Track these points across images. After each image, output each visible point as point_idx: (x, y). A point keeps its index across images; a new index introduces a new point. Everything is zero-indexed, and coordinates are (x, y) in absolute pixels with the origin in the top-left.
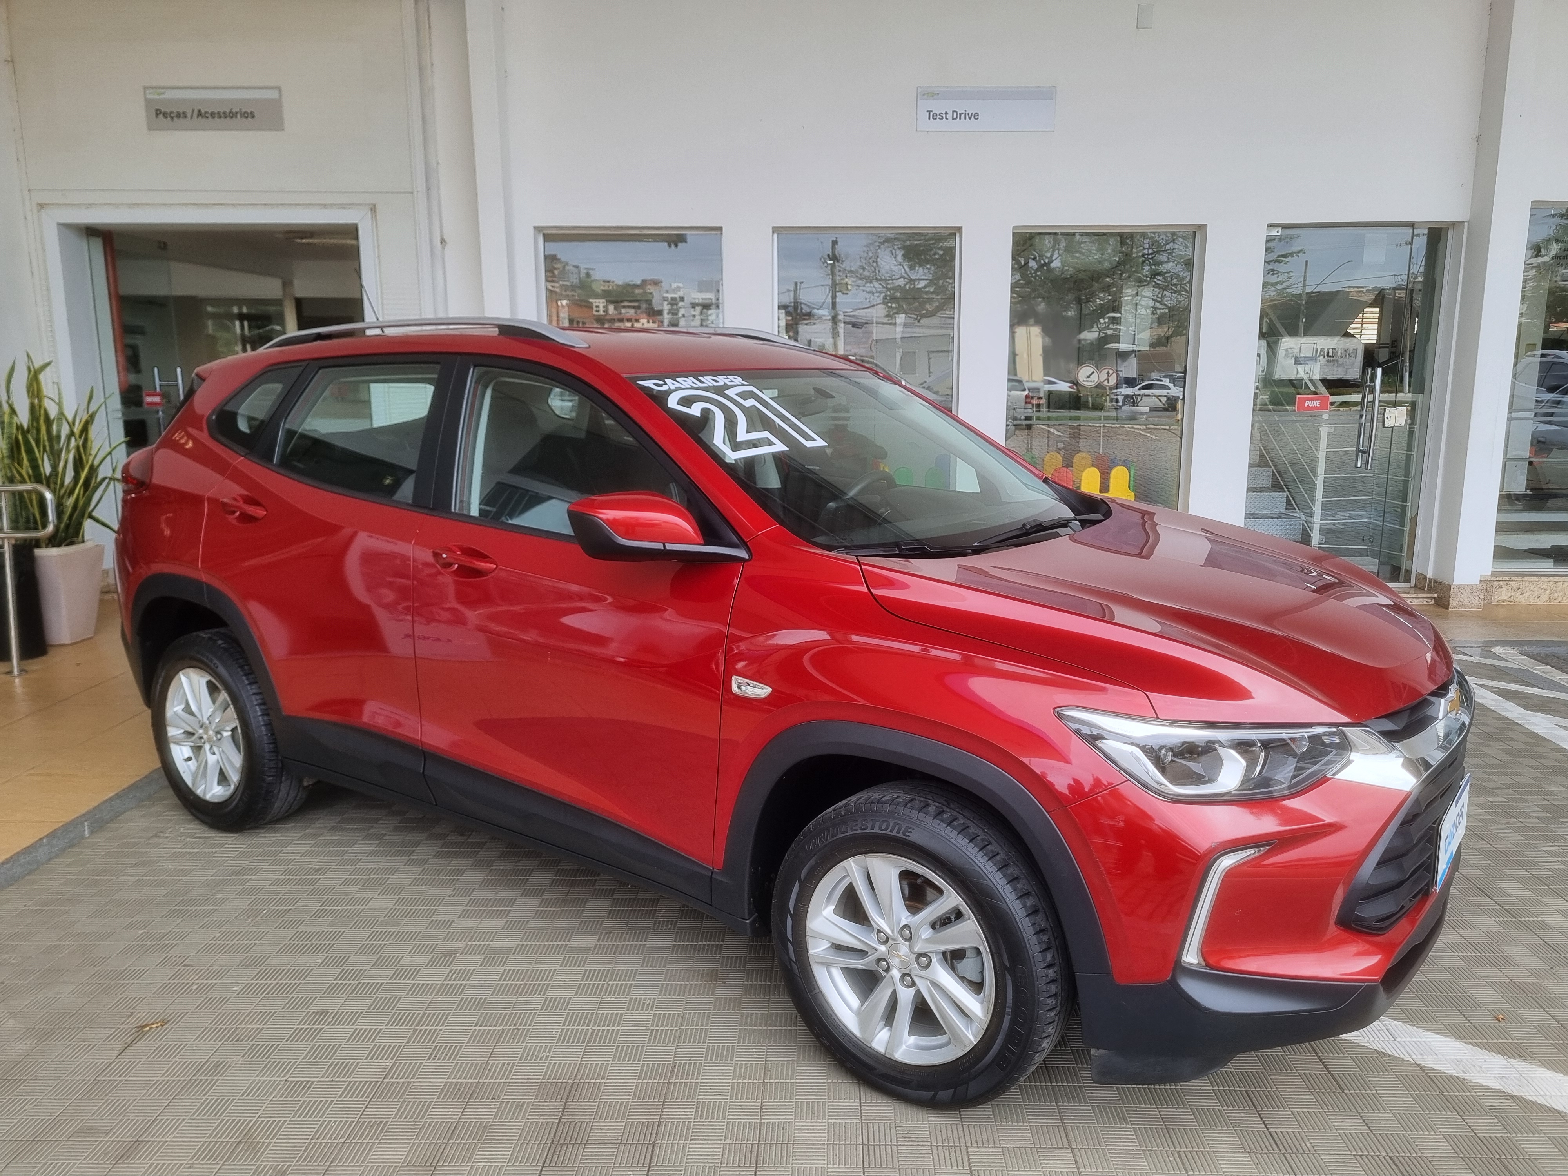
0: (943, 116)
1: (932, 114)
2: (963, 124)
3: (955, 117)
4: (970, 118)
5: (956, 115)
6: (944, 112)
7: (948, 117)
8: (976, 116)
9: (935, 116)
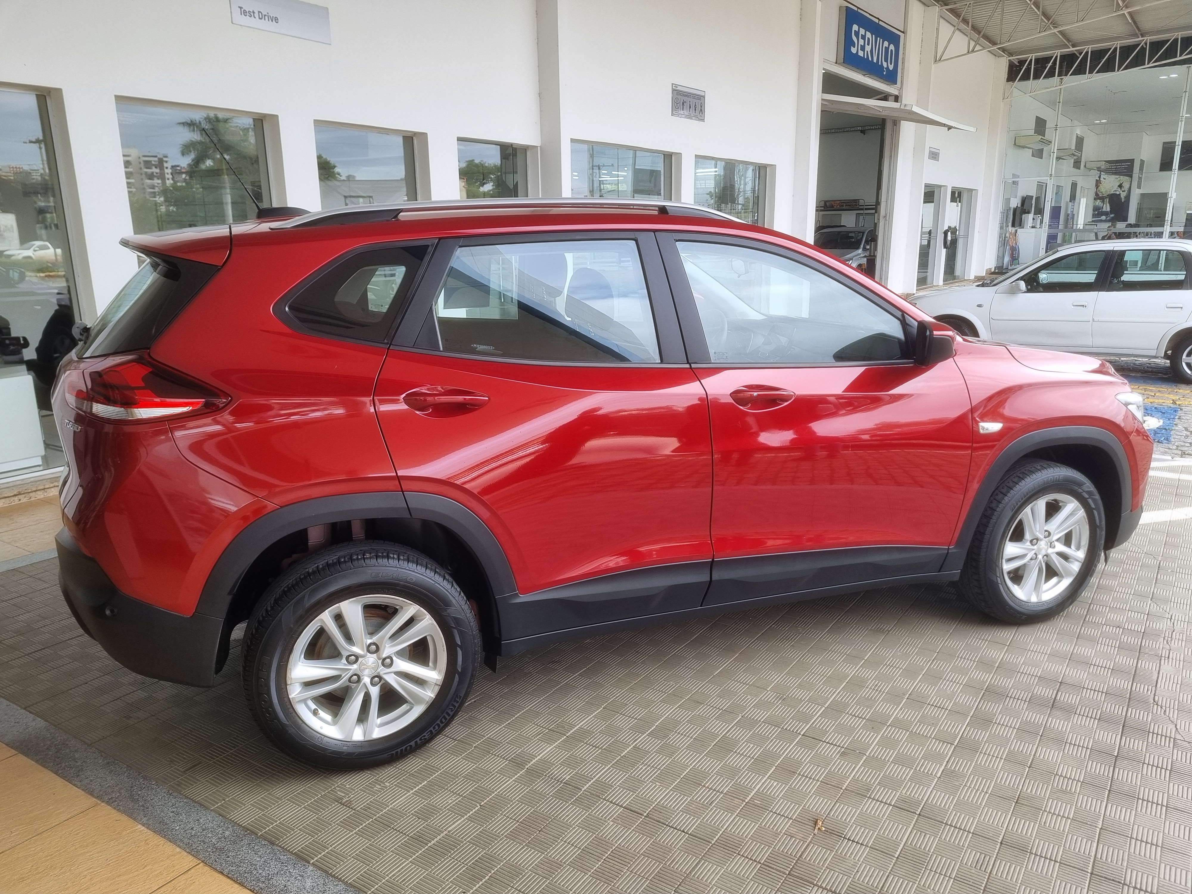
0: (251, 14)
1: (242, 10)
2: (265, 24)
3: (261, 17)
4: (272, 21)
5: (262, 16)
6: (252, 11)
7: (255, 16)
8: (276, 20)
9: (245, 13)
